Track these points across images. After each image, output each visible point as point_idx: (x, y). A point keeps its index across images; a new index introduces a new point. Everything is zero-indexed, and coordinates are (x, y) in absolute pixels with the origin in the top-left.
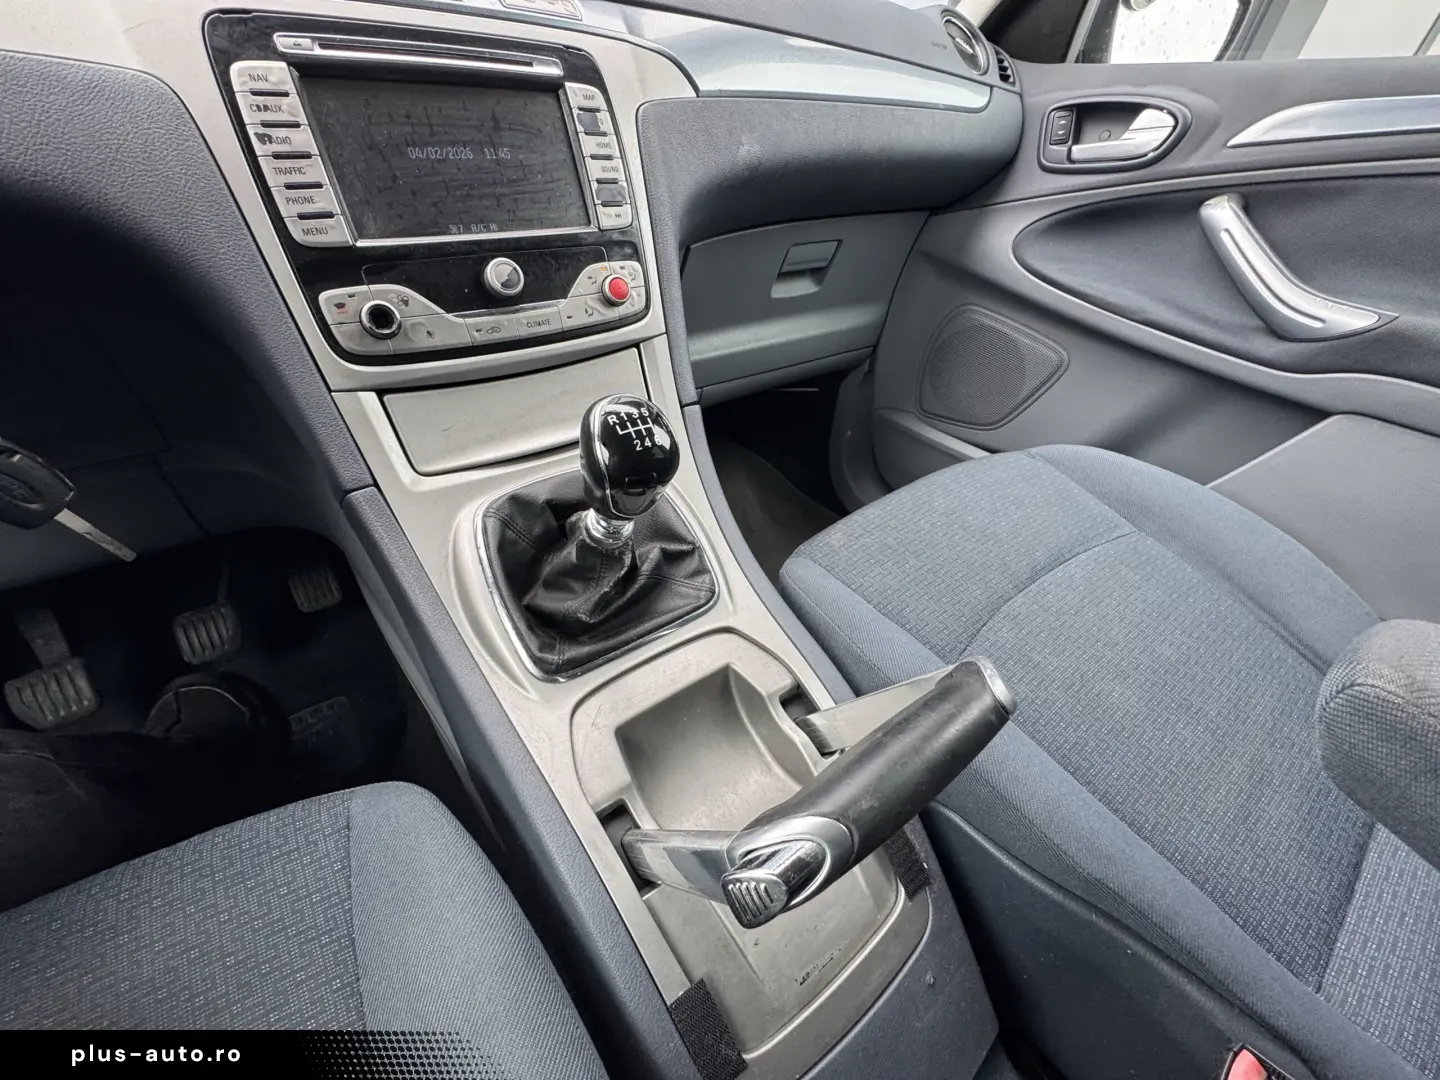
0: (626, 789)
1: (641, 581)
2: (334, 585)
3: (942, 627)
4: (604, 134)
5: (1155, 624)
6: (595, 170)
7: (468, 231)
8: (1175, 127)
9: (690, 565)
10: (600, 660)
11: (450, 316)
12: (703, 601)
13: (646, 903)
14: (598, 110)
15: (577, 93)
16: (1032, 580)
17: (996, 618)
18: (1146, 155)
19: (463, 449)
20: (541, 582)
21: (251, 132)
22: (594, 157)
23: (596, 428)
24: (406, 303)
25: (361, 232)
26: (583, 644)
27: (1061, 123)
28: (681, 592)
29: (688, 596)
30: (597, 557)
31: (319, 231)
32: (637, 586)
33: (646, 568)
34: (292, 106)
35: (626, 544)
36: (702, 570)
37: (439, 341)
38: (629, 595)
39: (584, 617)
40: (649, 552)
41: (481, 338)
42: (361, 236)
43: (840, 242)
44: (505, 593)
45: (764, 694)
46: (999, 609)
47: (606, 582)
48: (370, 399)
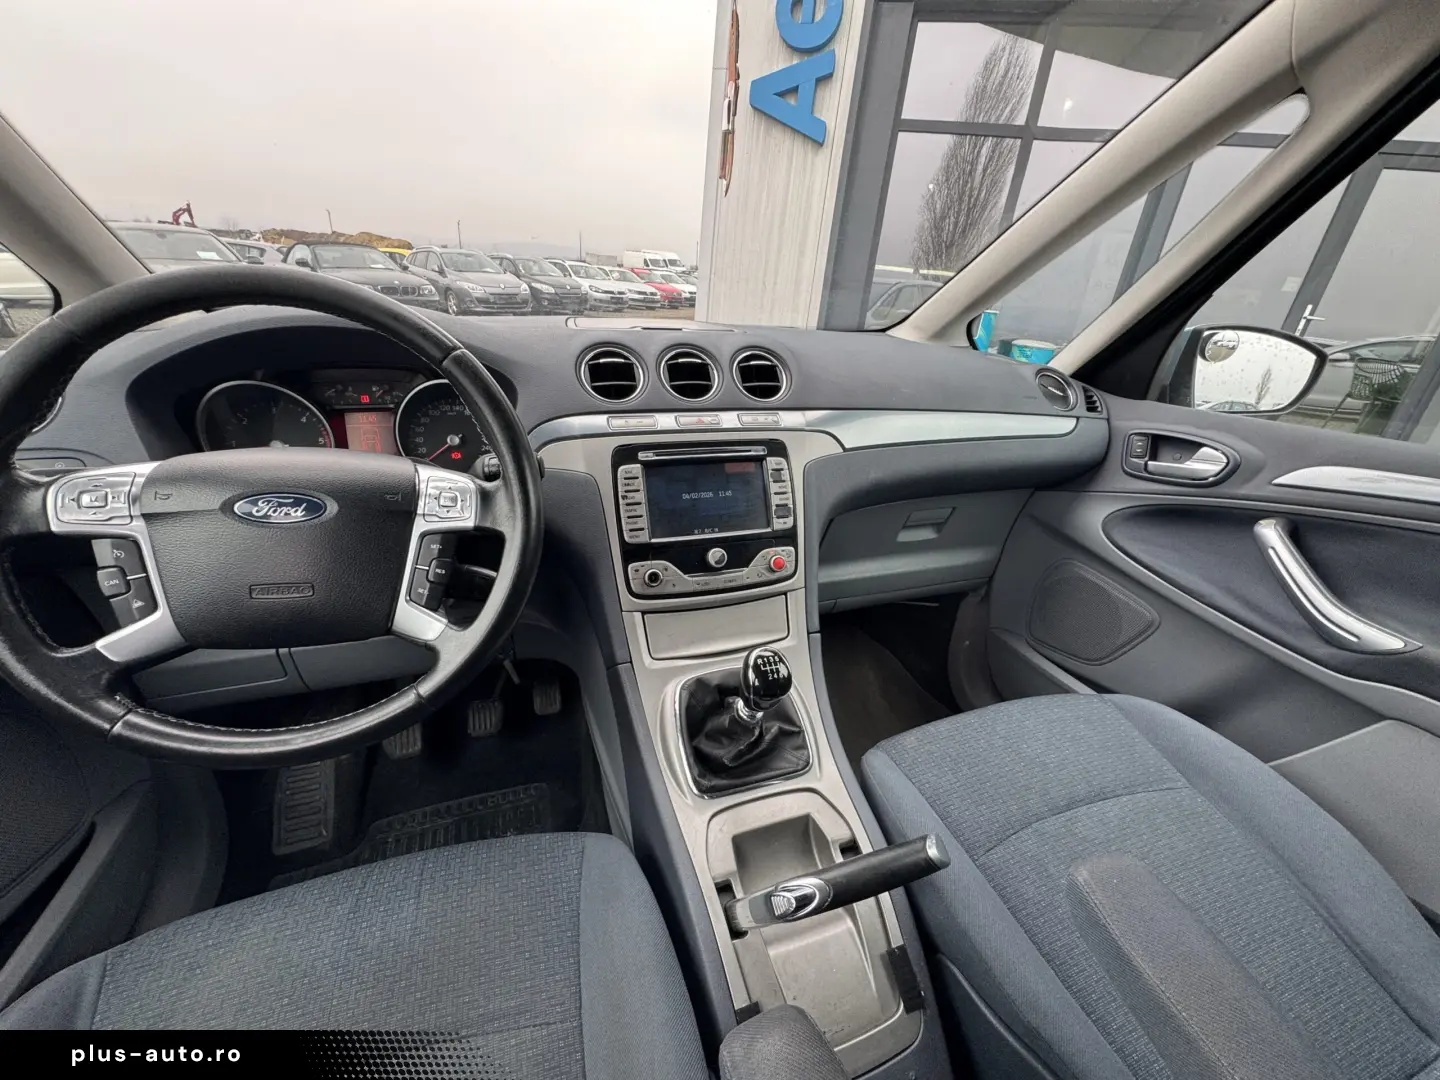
0: (732, 874)
1: (763, 746)
2: (558, 698)
3: (976, 826)
4: (784, 481)
5: (1176, 870)
6: (775, 500)
7: (703, 533)
8: (1228, 464)
9: (797, 741)
10: (731, 791)
11: (686, 577)
12: (800, 768)
13: (734, 944)
14: (782, 469)
15: (772, 462)
16: (1069, 808)
17: (1025, 831)
18: (1206, 479)
19: (676, 647)
20: (704, 733)
21: (620, 494)
22: (776, 494)
23: (751, 662)
24: (666, 570)
25: (653, 535)
26: (723, 779)
27: (1139, 445)
28: (788, 758)
29: (790, 762)
30: (739, 727)
31: (637, 537)
32: (760, 749)
33: (768, 737)
34: (640, 483)
35: (758, 723)
36: (804, 746)
37: (678, 589)
38: (754, 753)
39: (726, 761)
40: (772, 727)
41: (699, 588)
42: (654, 537)
43: (954, 509)
44: (685, 736)
45: (829, 839)
46: (1030, 824)
47: (742, 742)
48: (638, 616)
